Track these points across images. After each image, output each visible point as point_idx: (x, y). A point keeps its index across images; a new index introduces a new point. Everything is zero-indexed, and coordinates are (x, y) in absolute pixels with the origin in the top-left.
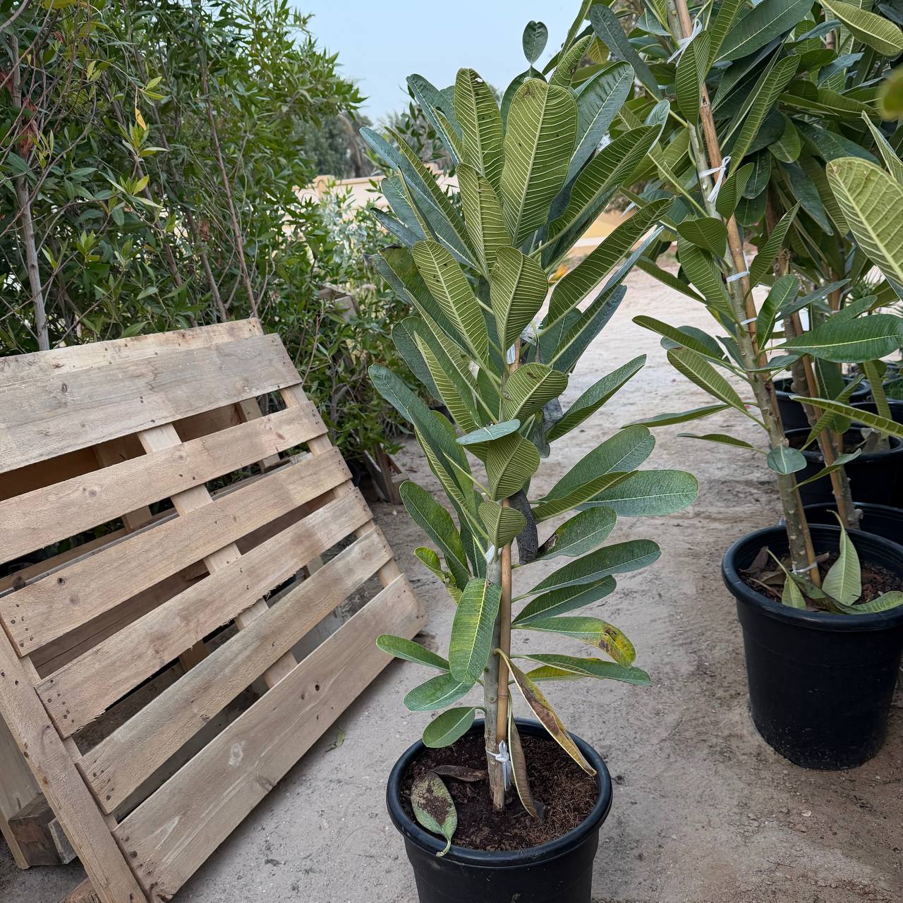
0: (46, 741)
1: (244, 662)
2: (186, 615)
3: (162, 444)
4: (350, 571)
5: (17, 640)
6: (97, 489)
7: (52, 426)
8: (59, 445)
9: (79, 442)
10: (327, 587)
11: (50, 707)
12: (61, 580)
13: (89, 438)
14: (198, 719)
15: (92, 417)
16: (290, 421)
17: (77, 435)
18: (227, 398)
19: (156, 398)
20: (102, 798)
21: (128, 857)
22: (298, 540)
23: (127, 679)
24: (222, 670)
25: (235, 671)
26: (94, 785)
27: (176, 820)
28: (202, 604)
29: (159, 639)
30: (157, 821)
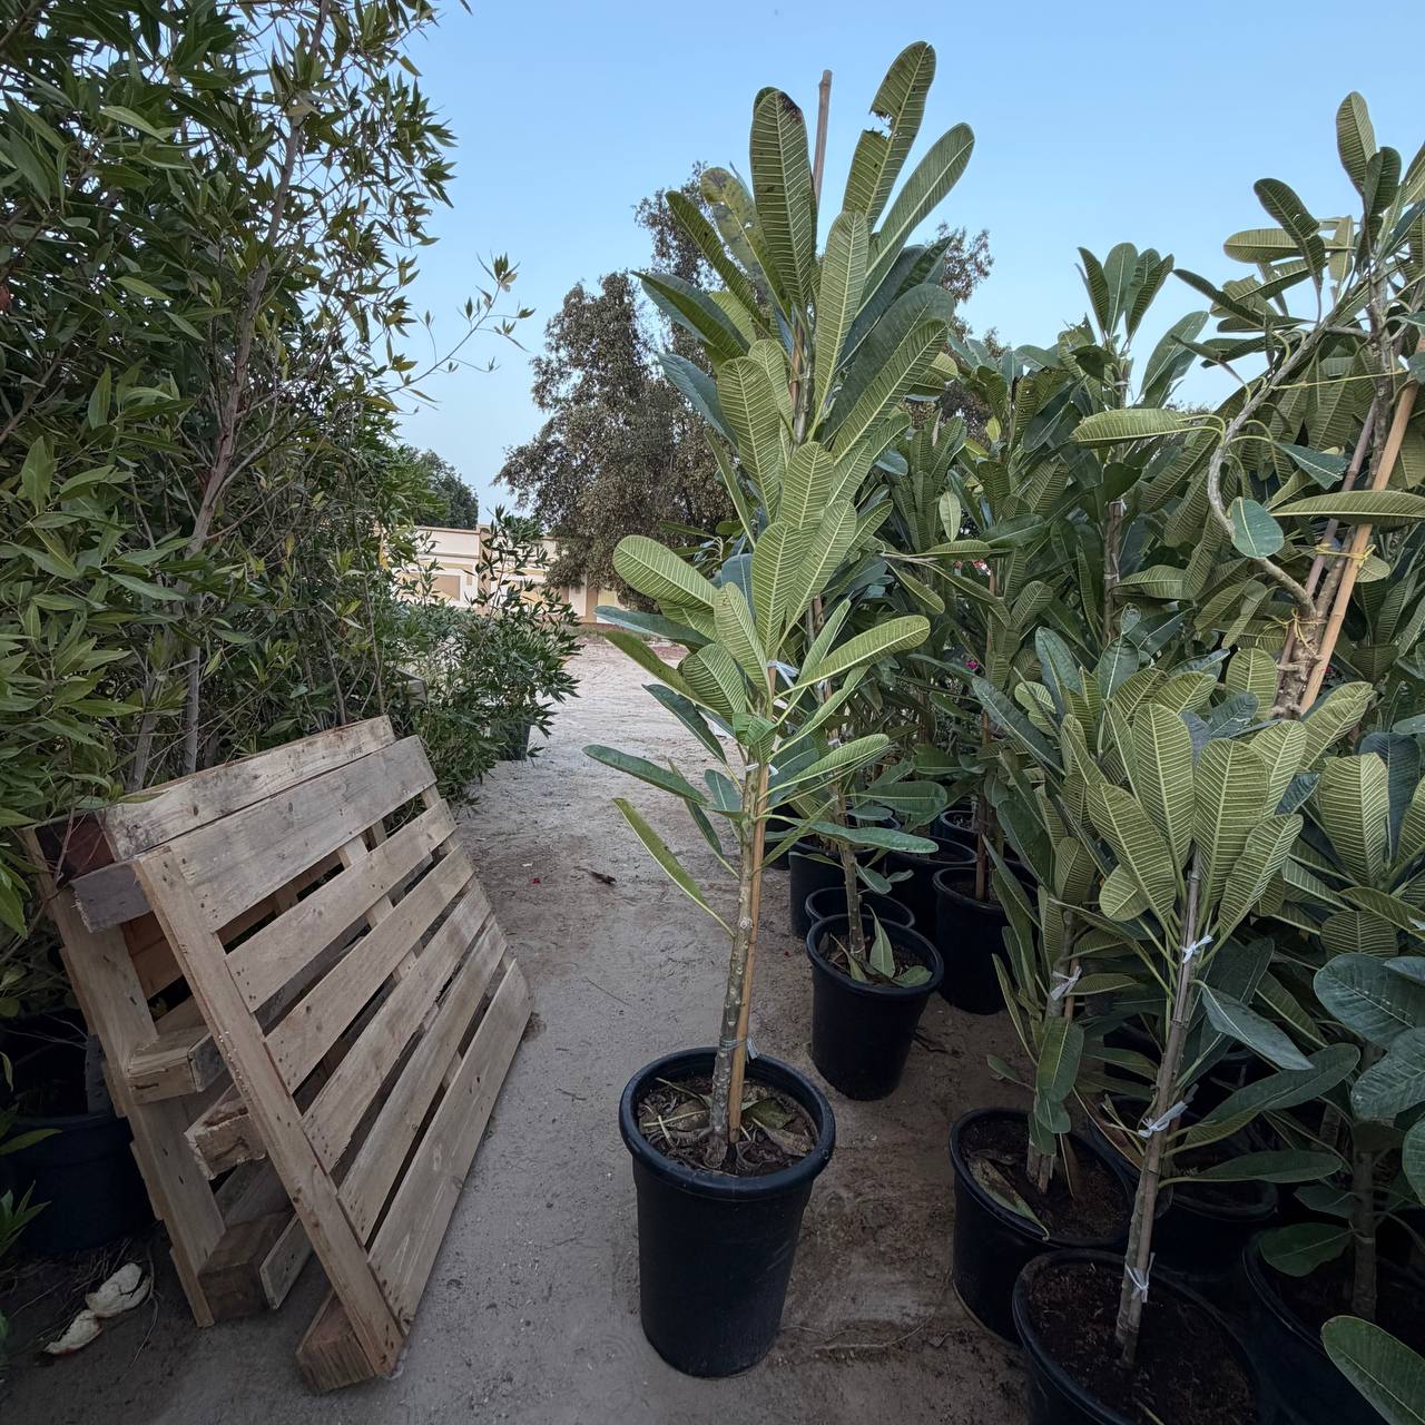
0: (316, 1182)
1: (433, 1065)
2: (391, 1026)
3: (357, 856)
4: (485, 963)
5: (285, 1079)
6: (322, 908)
7: (287, 848)
8: (291, 868)
9: (306, 861)
10: (472, 982)
11: (315, 1144)
12: (308, 1009)
13: (312, 856)
14: (411, 1129)
15: (312, 834)
16: (433, 821)
17: (303, 855)
18: (393, 801)
19: (349, 809)
20: (358, 1230)
21: (381, 1286)
22: (451, 938)
23: (361, 1102)
24: (420, 1076)
25: (428, 1074)
26: (352, 1219)
27: (407, 1238)
28: (398, 1014)
29: (377, 1054)
30: (395, 1245)
